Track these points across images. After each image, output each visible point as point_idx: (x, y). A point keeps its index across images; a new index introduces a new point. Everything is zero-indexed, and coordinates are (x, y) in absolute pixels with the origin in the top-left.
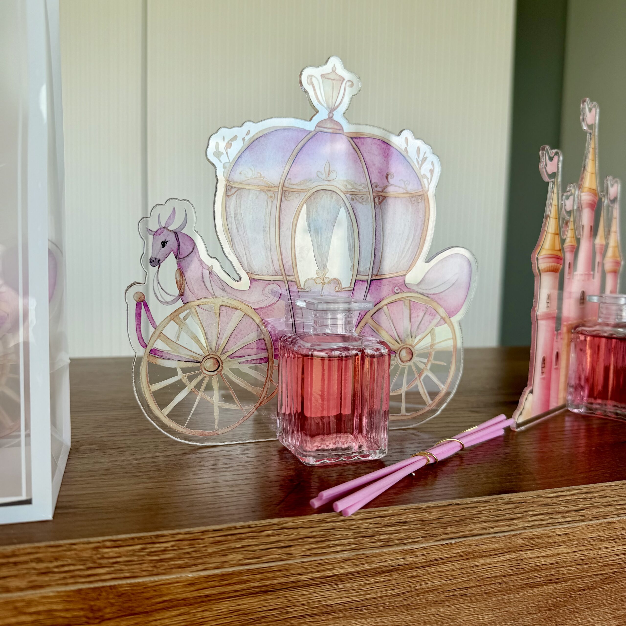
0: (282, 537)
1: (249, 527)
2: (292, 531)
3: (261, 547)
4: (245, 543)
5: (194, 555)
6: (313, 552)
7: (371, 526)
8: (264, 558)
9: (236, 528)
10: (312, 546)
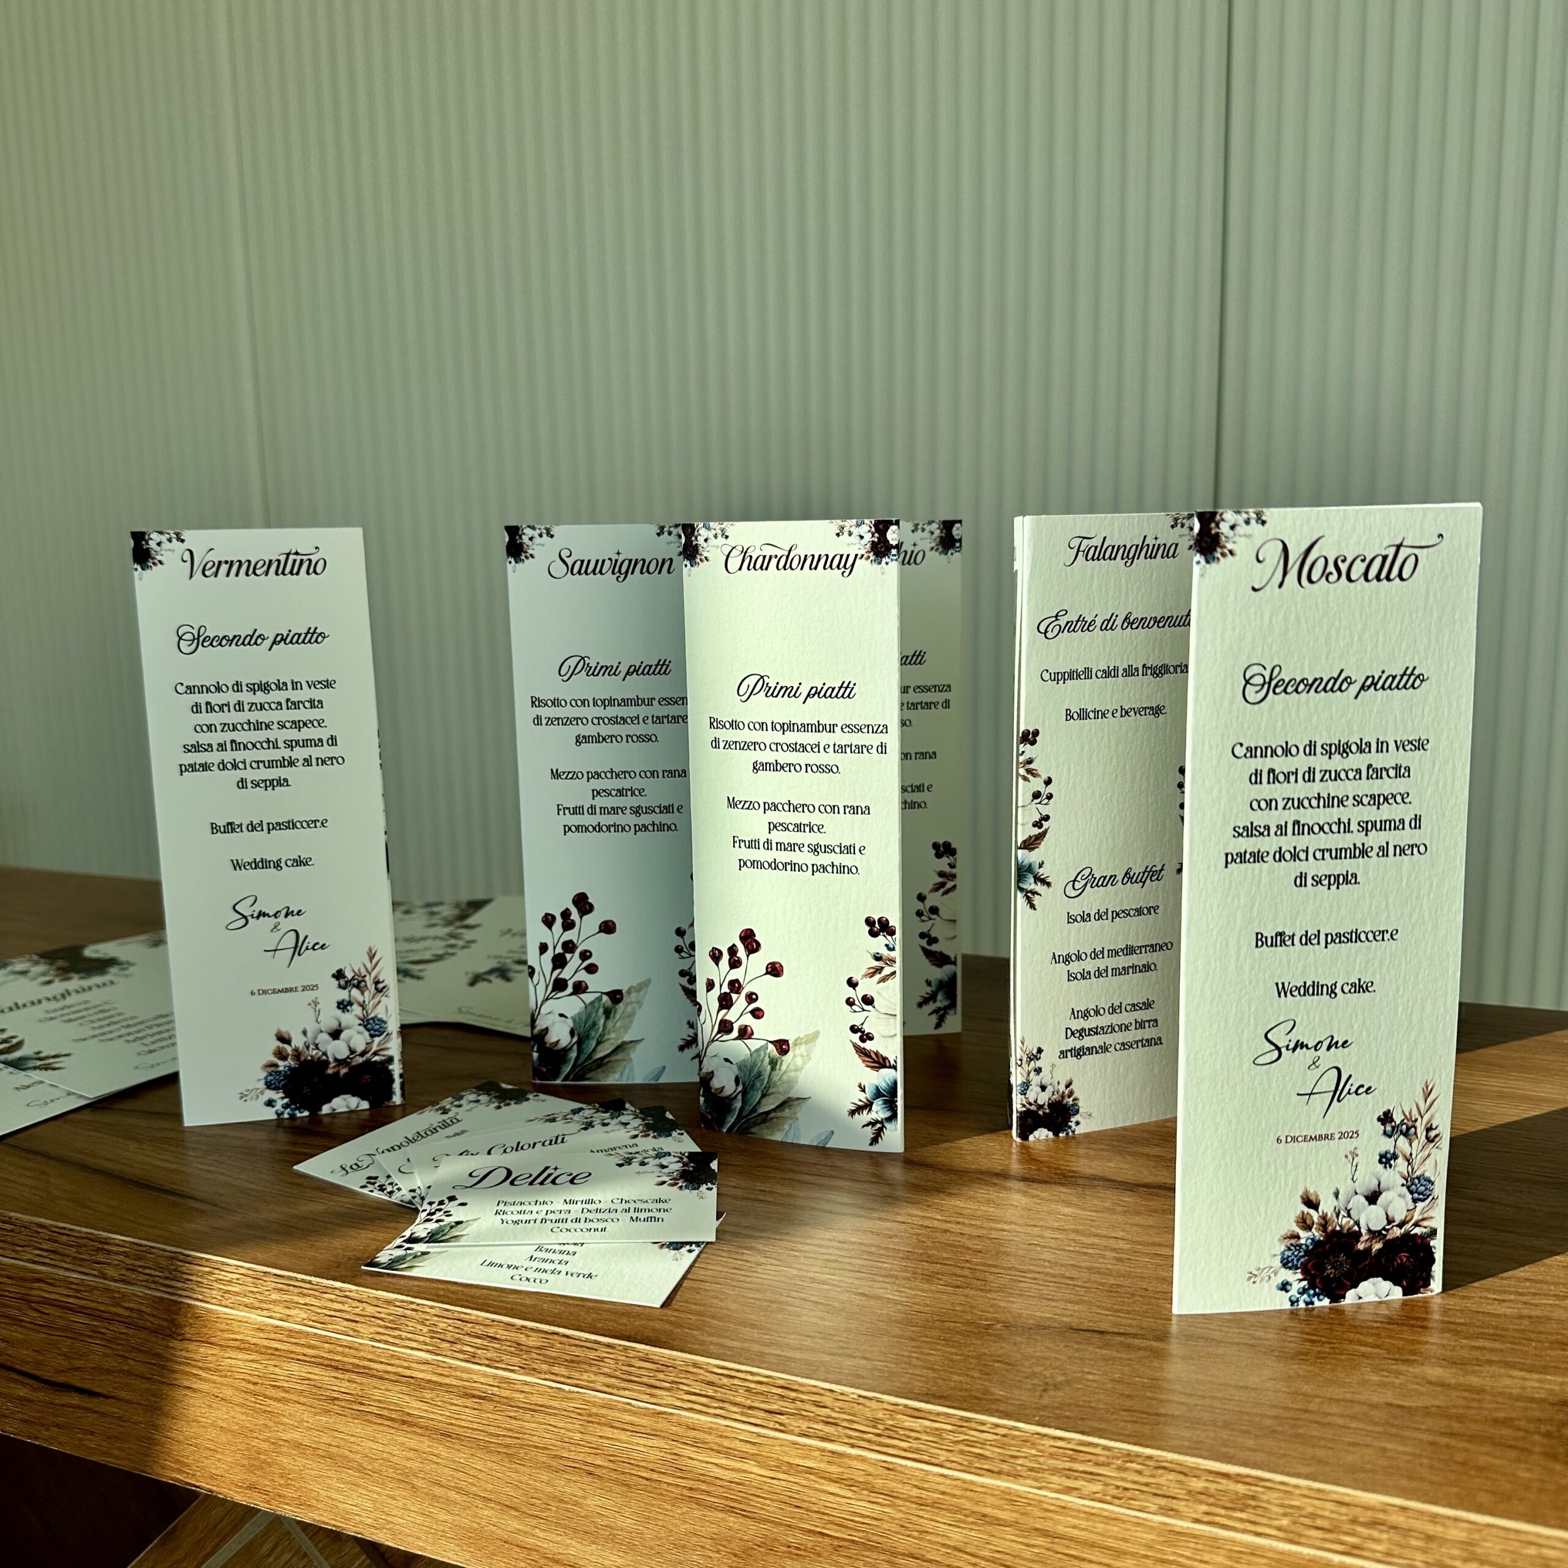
0: (346, 1308)
1: (310, 1282)
2: (356, 1304)
3: (325, 1311)
4: (307, 1300)
5: (258, 1296)
6: (383, 1337)
7: (450, 1328)
8: (329, 1326)
9: (297, 1280)
10: (381, 1330)
